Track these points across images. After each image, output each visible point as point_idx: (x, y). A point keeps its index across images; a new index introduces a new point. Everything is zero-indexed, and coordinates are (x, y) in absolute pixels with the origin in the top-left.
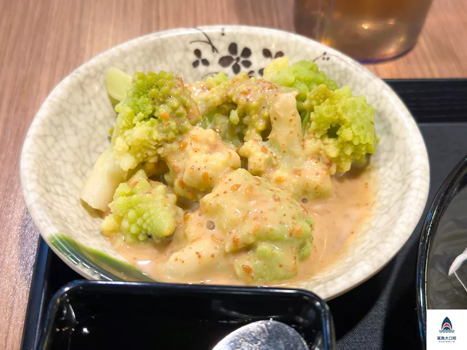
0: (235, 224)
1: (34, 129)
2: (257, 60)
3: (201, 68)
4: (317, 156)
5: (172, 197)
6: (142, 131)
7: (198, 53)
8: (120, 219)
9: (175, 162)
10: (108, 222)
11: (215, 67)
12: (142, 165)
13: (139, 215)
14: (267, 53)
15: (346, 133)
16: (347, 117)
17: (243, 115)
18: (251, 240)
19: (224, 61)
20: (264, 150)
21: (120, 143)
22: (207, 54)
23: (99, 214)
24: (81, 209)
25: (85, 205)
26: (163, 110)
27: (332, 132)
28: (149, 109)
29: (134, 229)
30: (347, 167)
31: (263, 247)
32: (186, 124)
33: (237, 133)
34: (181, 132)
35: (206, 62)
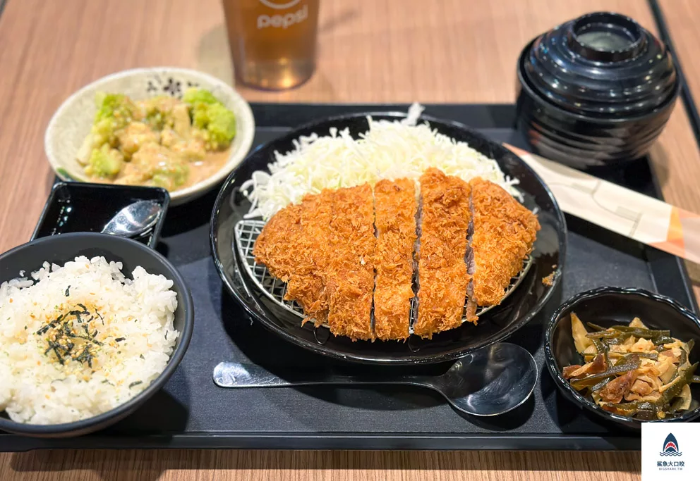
0: (145, 167)
1: (54, 121)
2: (184, 88)
3: (152, 92)
4: (198, 138)
5: (121, 157)
6: (105, 122)
7: (150, 83)
8: (94, 165)
9: (122, 139)
10: (88, 169)
11: (160, 92)
12: (107, 141)
13: (102, 163)
14: (190, 85)
15: (211, 127)
16: (212, 119)
17: (163, 116)
18: (151, 173)
19: (166, 89)
20: (171, 135)
21: (94, 129)
22: (155, 84)
23: (84, 165)
24: (76, 163)
25: (78, 161)
26: (117, 112)
27: (205, 126)
28: (109, 112)
29: (99, 170)
30: (215, 145)
31: (157, 177)
32: (129, 120)
33: (160, 126)
34: (126, 124)
35: (155, 89)
